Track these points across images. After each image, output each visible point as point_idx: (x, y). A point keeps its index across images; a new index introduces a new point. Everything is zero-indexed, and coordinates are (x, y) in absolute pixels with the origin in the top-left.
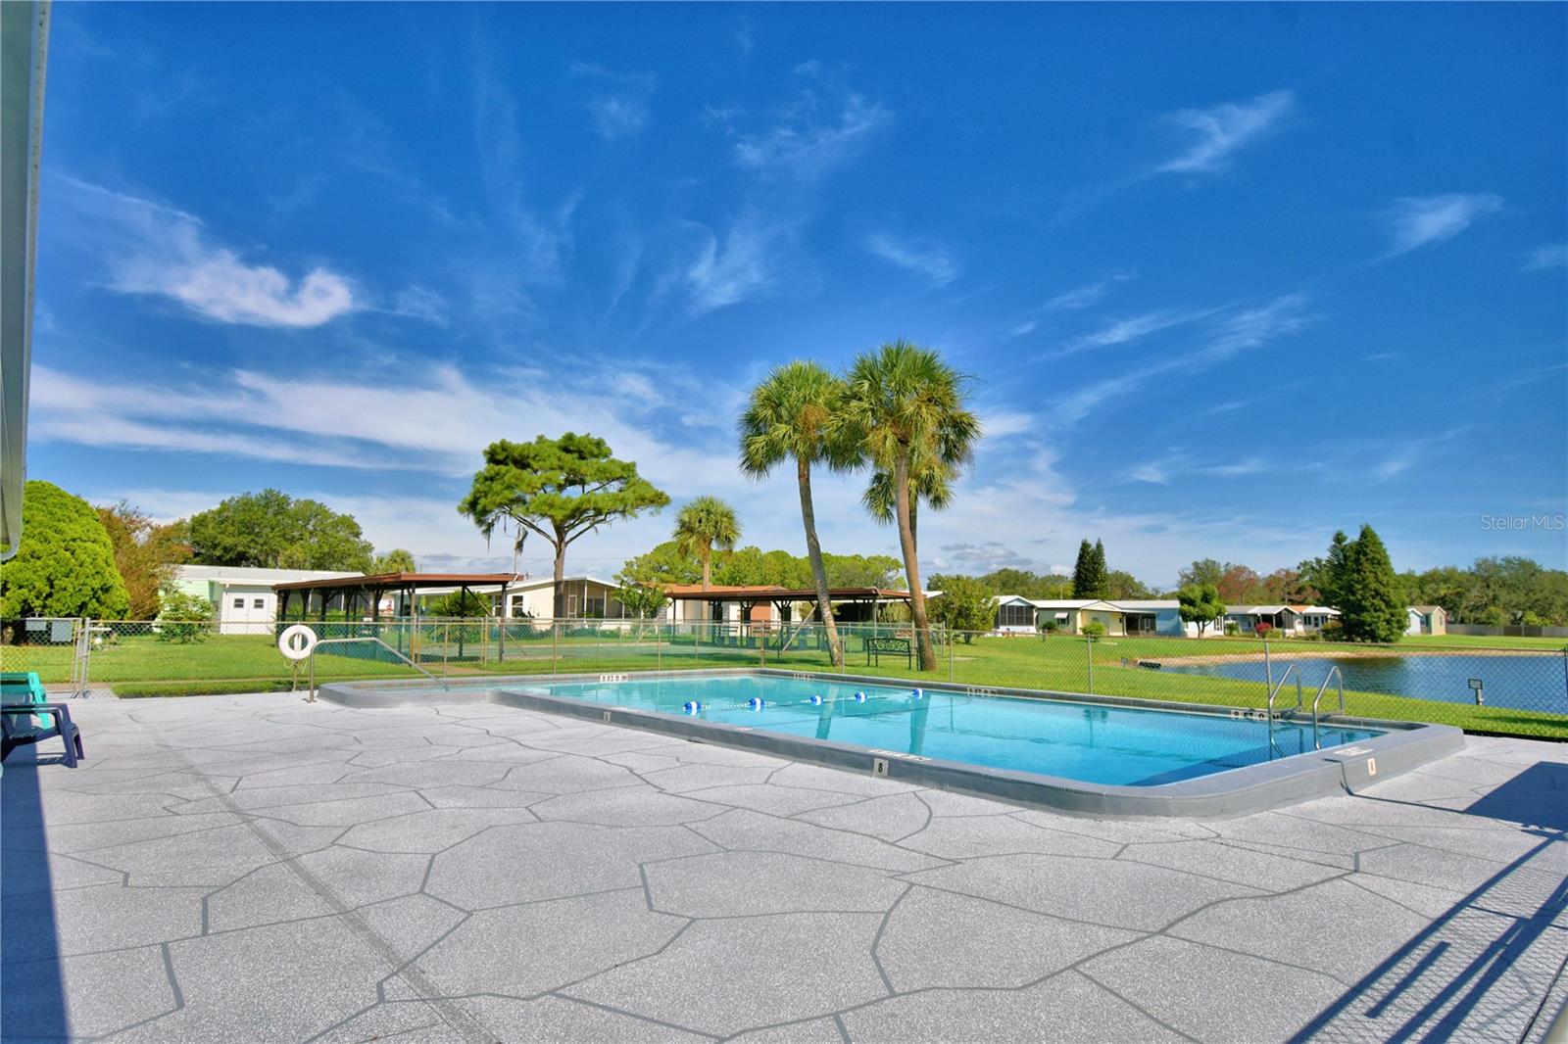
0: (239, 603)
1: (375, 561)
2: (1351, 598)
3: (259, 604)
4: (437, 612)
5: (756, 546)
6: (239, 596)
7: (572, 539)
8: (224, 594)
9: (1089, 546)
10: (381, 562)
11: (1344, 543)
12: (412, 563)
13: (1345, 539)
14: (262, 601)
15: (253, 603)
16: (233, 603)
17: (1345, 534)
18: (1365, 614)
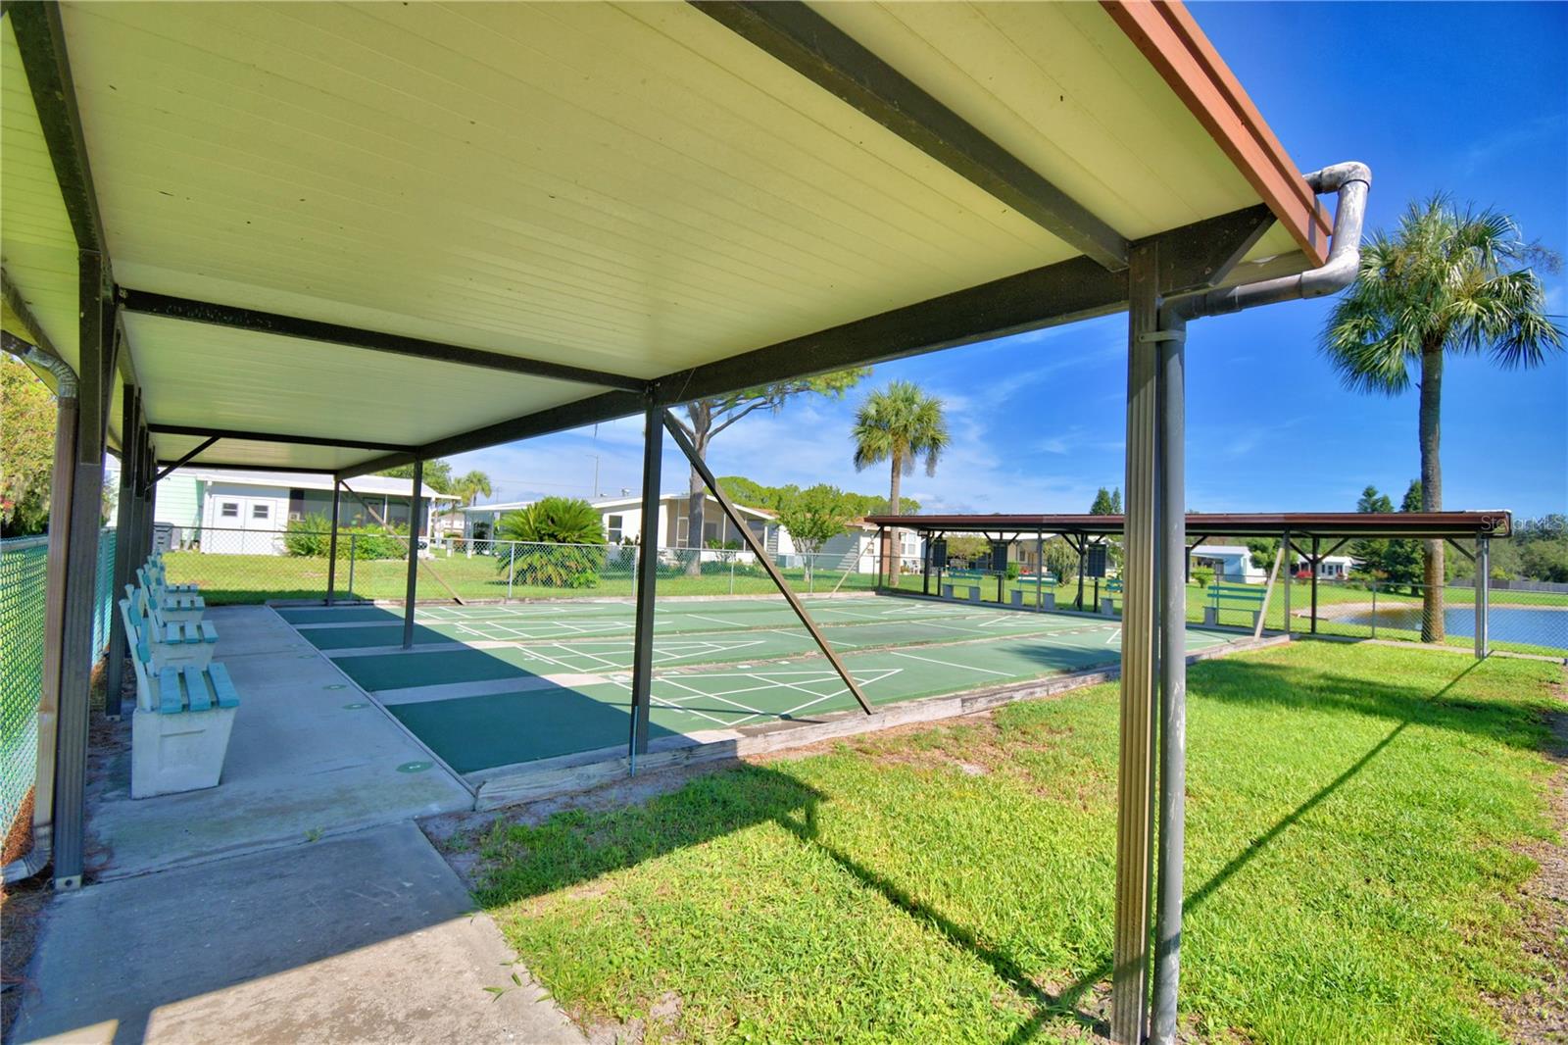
0: (230, 510)
1: (453, 482)
2: (1399, 550)
3: (261, 512)
4: (515, 533)
5: (795, 484)
6: (231, 499)
7: (717, 431)
8: (207, 496)
9: (1107, 493)
10: (459, 482)
11: (1375, 497)
12: (488, 484)
13: (1374, 494)
14: (265, 508)
15: (251, 511)
16: (219, 509)
17: (1376, 489)
18: (1414, 566)
